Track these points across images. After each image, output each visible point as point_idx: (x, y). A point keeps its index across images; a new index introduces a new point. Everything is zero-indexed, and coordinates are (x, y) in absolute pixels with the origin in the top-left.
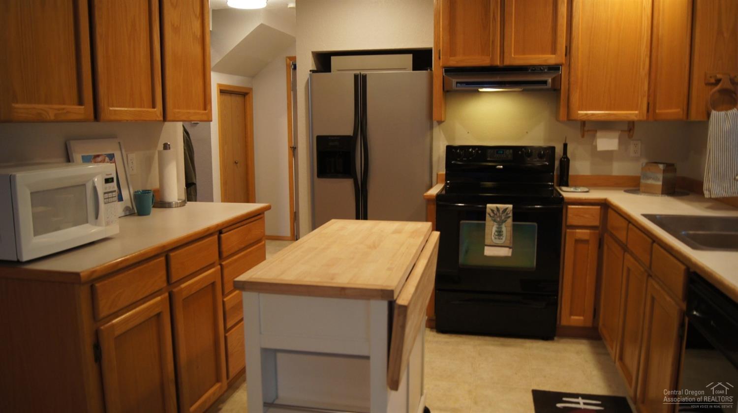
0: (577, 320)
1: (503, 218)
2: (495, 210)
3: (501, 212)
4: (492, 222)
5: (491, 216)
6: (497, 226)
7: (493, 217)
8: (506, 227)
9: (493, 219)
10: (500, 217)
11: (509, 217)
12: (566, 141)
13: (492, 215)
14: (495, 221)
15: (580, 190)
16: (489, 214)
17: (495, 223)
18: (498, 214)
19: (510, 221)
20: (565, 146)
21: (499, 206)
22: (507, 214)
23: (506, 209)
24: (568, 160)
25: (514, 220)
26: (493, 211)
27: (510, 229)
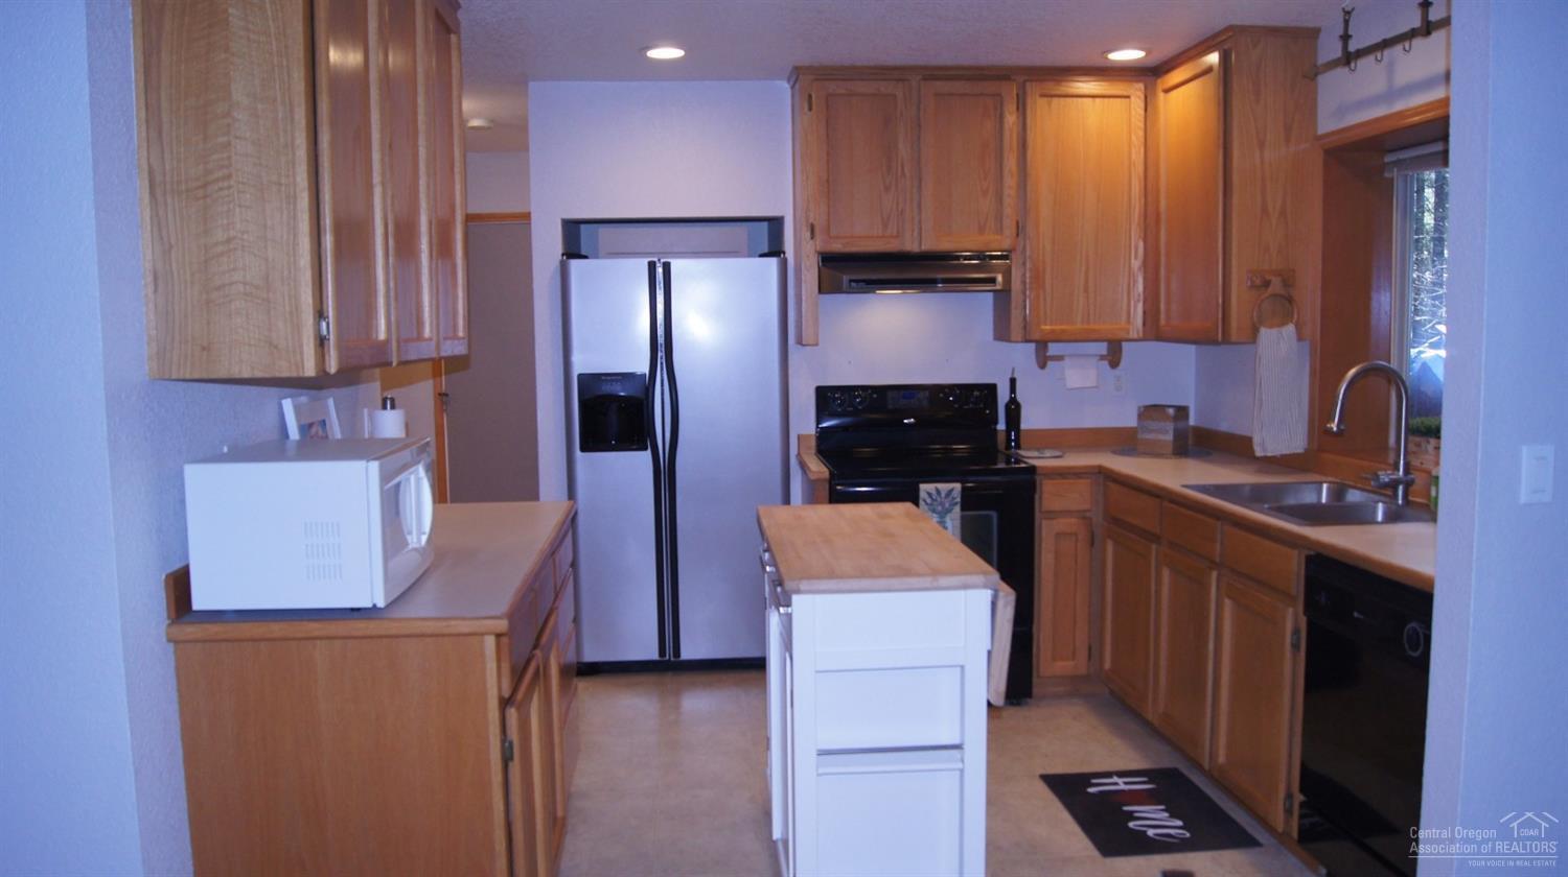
0: (1063, 667)
1: (947, 505)
2: (934, 492)
3: (943, 495)
4: (930, 513)
5: (927, 504)
6: (938, 519)
7: (931, 505)
8: (952, 520)
9: (932, 507)
10: (942, 504)
11: (956, 503)
12: (1013, 373)
13: (929, 501)
14: (934, 511)
15: (1048, 455)
16: (925, 501)
17: (935, 515)
18: (939, 499)
19: (957, 509)
20: (1013, 381)
21: (940, 486)
22: (954, 498)
23: (951, 490)
24: (1018, 406)
25: (963, 509)
26: (930, 494)
27: (958, 523)
